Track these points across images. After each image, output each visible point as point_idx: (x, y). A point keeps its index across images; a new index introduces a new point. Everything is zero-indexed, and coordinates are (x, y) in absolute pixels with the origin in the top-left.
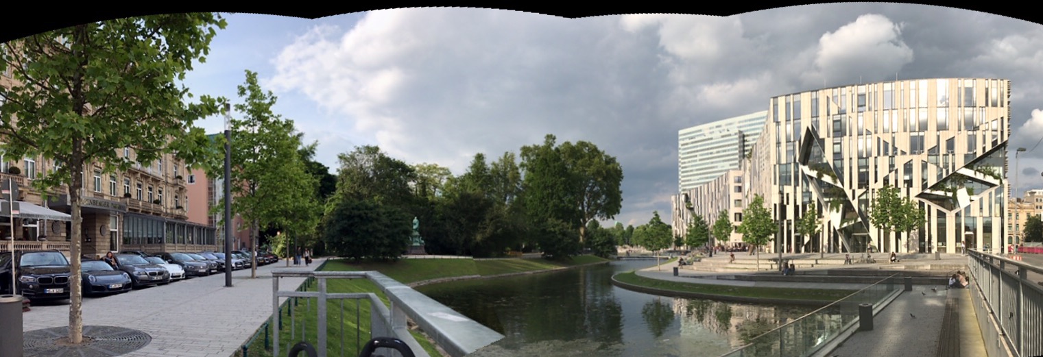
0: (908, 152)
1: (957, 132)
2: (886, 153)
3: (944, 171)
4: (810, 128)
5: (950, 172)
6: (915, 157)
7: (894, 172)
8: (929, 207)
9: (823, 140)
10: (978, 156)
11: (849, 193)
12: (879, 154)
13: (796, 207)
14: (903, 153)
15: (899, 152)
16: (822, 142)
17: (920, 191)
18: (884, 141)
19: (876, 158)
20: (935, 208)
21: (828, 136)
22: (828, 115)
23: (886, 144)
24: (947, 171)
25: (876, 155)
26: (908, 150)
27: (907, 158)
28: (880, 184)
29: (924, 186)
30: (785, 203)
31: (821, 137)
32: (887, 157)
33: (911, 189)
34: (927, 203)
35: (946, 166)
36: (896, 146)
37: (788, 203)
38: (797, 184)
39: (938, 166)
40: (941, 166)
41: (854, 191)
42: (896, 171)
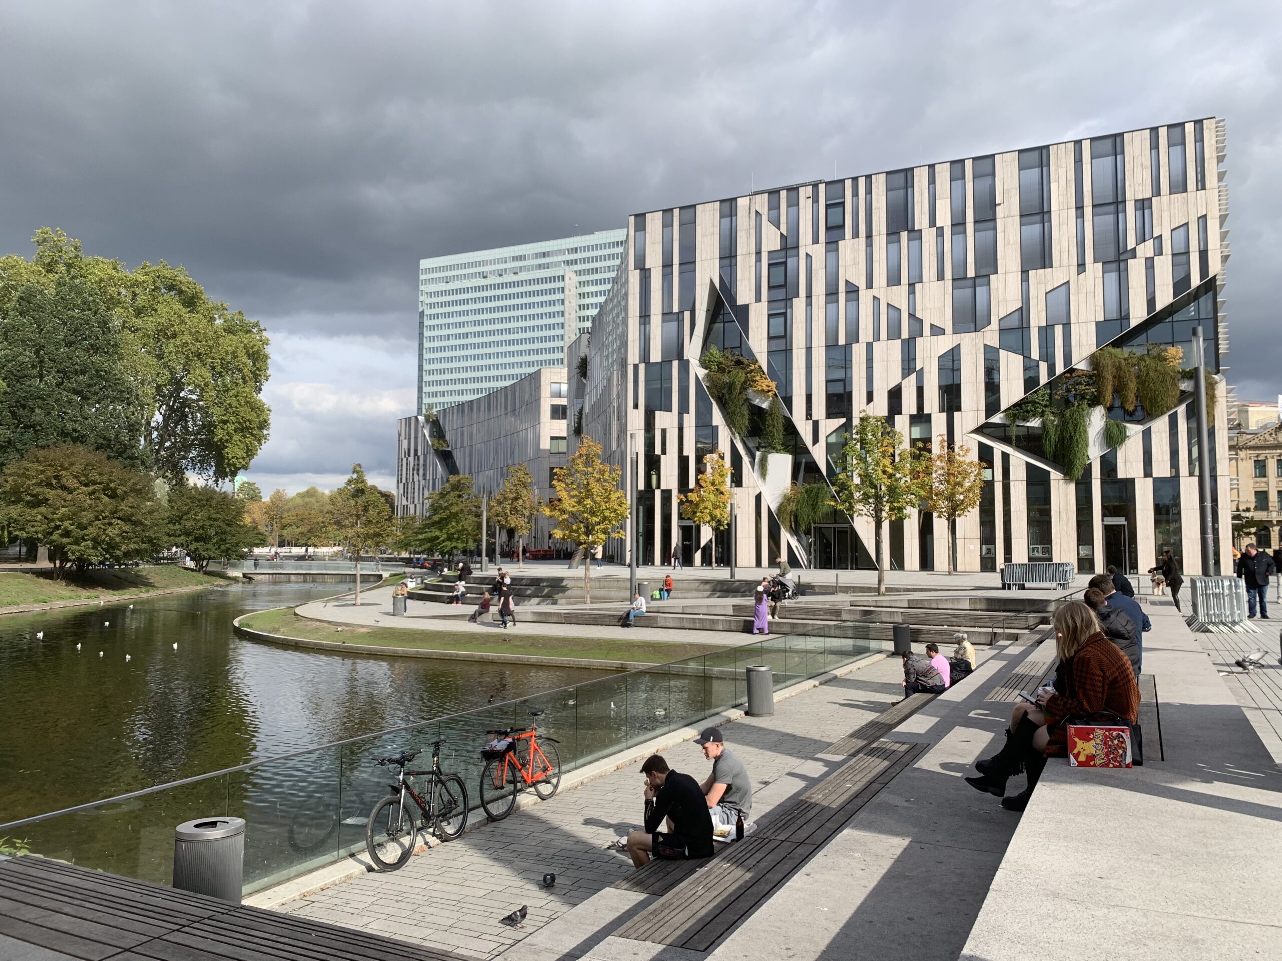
0: (949, 328)
1: (1074, 269)
3: (1043, 367)
4: (717, 286)
5: (1060, 369)
6: (965, 339)
7: (913, 377)
8: (1005, 457)
9: (746, 308)
10: (1134, 323)
11: (804, 429)
12: (877, 338)
13: (683, 462)
14: (937, 331)
15: (927, 330)
16: (743, 312)
17: (982, 420)
18: (888, 304)
19: (870, 346)
20: (1019, 461)
21: (758, 299)
22: (758, 253)
23: (894, 312)
24: (1051, 369)
25: (871, 339)
26: (948, 324)
27: (945, 344)
28: (880, 407)
29: (992, 407)
30: (658, 451)
31: (740, 301)
32: (898, 343)
33: (956, 414)
34: (998, 448)
35: (1048, 356)
36: (919, 315)
37: (664, 452)
38: (683, 409)
39: (1027, 357)
40: (1035, 355)
41: (816, 425)
42: (921, 374)
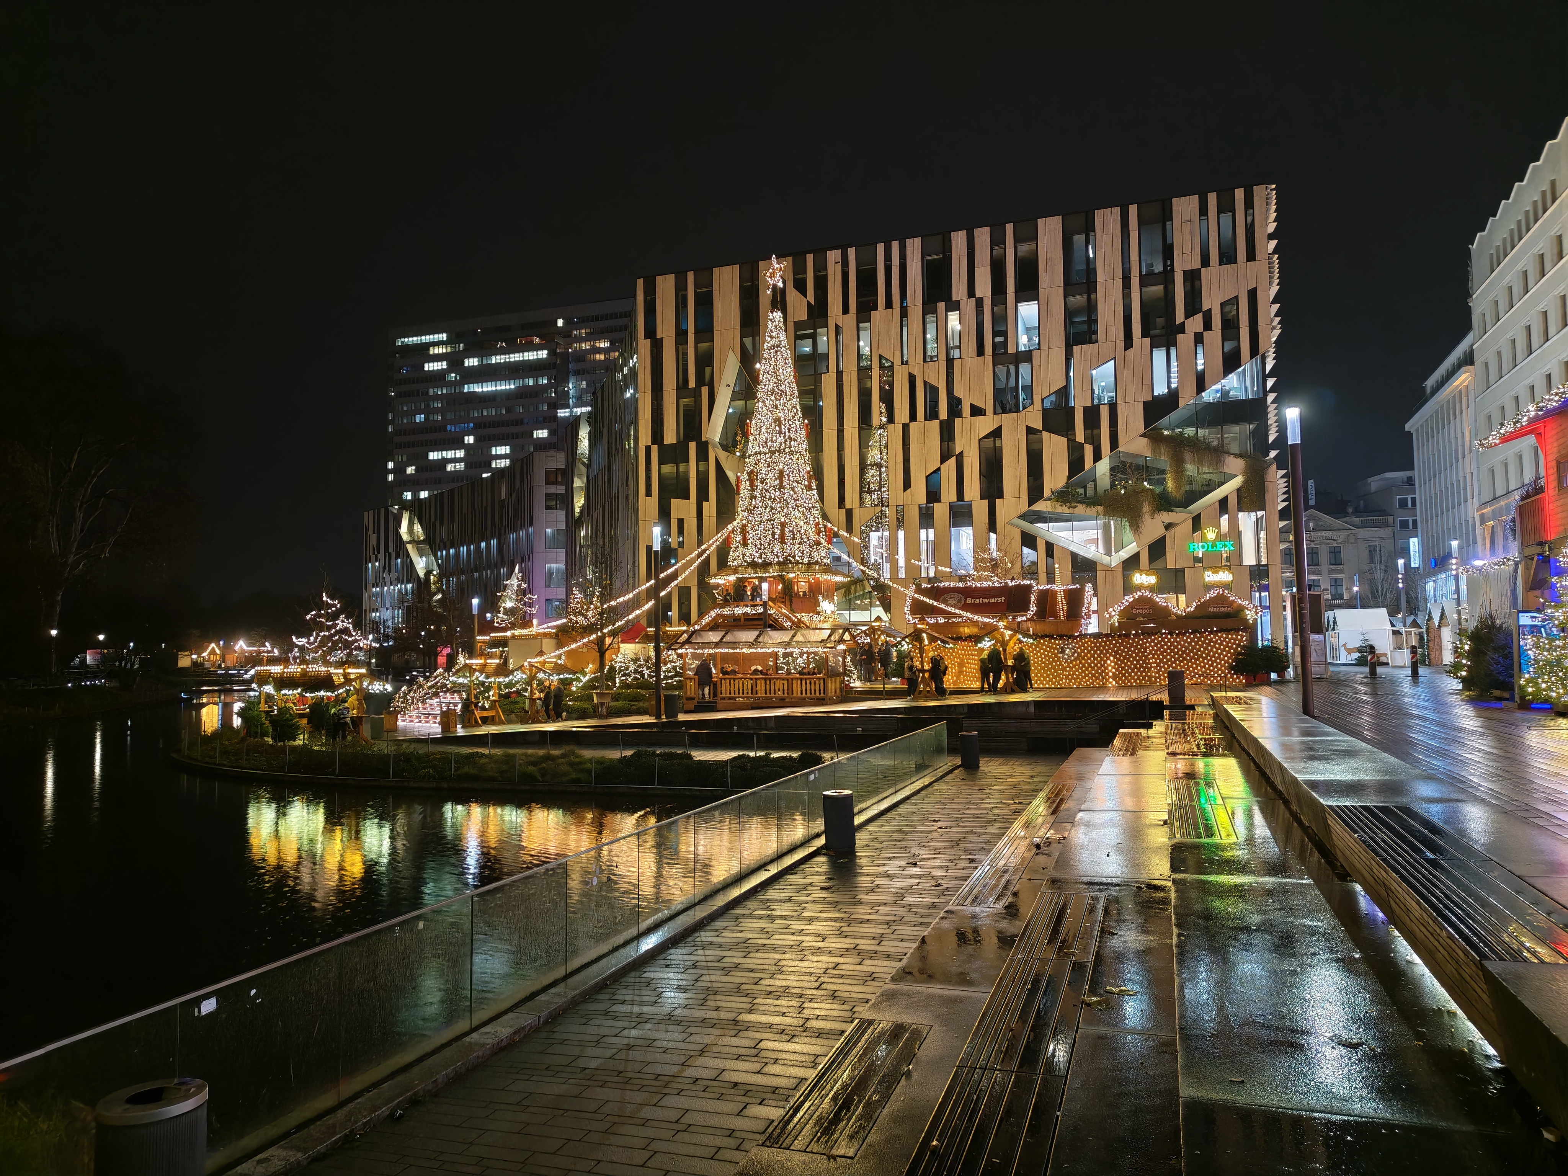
0: (990, 408)
1: (1121, 344)
2: (932, 413)
6: (1007, 420)
7: (953, 460)
8: (1050, 547)
10: (1183, 401)
11: (837, 518)
12: (913, 417)
14: (977, 411)
15: (966, 410)
17: (1025, 507)
18: (925, 382)
19: (905, 427)
23: (931, 391)
24: (1097, 452)
25: (907, 420)
26: (988, 404)
27: (986, 424)
28: (918, 495)
29: (1035, 494)
30: (674, 543)
32: (936, 424)
35: (1093, 438)
36: (957, 393)
37: (681, 544)
38: (703, 496)
39: (1071, 439)
40: (1080, 437)
41: (849, 513)
42: (960, 458)
